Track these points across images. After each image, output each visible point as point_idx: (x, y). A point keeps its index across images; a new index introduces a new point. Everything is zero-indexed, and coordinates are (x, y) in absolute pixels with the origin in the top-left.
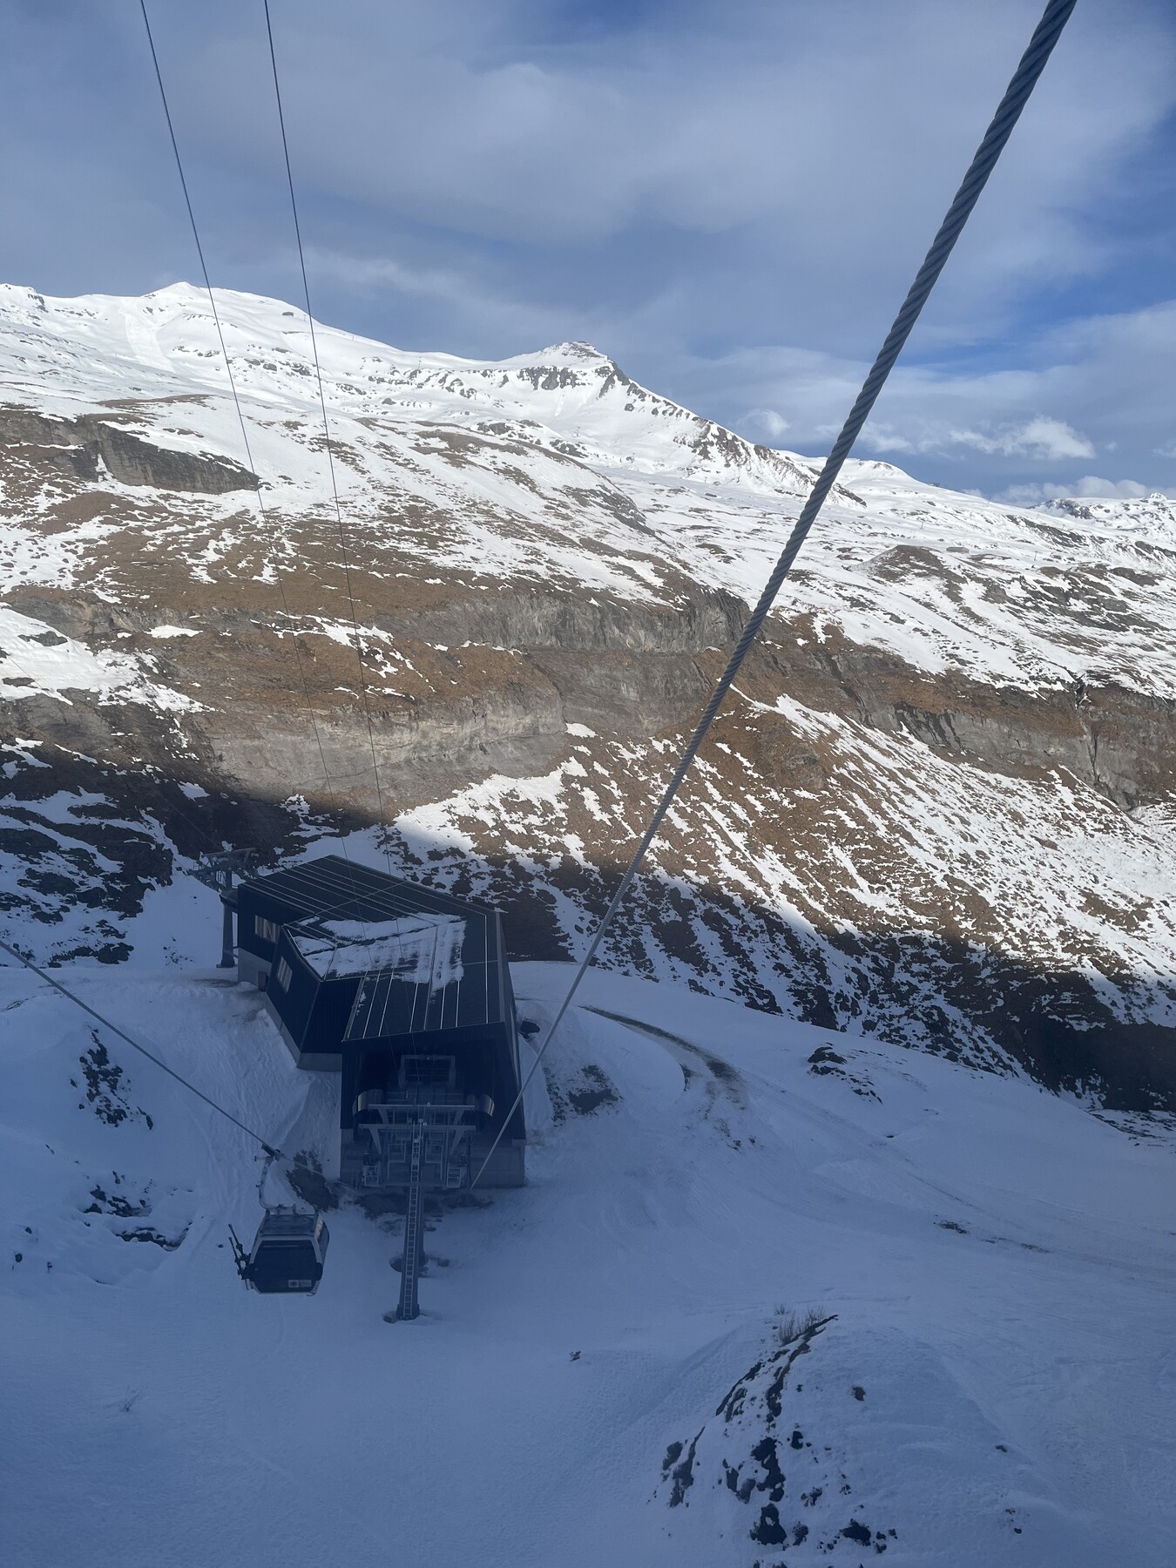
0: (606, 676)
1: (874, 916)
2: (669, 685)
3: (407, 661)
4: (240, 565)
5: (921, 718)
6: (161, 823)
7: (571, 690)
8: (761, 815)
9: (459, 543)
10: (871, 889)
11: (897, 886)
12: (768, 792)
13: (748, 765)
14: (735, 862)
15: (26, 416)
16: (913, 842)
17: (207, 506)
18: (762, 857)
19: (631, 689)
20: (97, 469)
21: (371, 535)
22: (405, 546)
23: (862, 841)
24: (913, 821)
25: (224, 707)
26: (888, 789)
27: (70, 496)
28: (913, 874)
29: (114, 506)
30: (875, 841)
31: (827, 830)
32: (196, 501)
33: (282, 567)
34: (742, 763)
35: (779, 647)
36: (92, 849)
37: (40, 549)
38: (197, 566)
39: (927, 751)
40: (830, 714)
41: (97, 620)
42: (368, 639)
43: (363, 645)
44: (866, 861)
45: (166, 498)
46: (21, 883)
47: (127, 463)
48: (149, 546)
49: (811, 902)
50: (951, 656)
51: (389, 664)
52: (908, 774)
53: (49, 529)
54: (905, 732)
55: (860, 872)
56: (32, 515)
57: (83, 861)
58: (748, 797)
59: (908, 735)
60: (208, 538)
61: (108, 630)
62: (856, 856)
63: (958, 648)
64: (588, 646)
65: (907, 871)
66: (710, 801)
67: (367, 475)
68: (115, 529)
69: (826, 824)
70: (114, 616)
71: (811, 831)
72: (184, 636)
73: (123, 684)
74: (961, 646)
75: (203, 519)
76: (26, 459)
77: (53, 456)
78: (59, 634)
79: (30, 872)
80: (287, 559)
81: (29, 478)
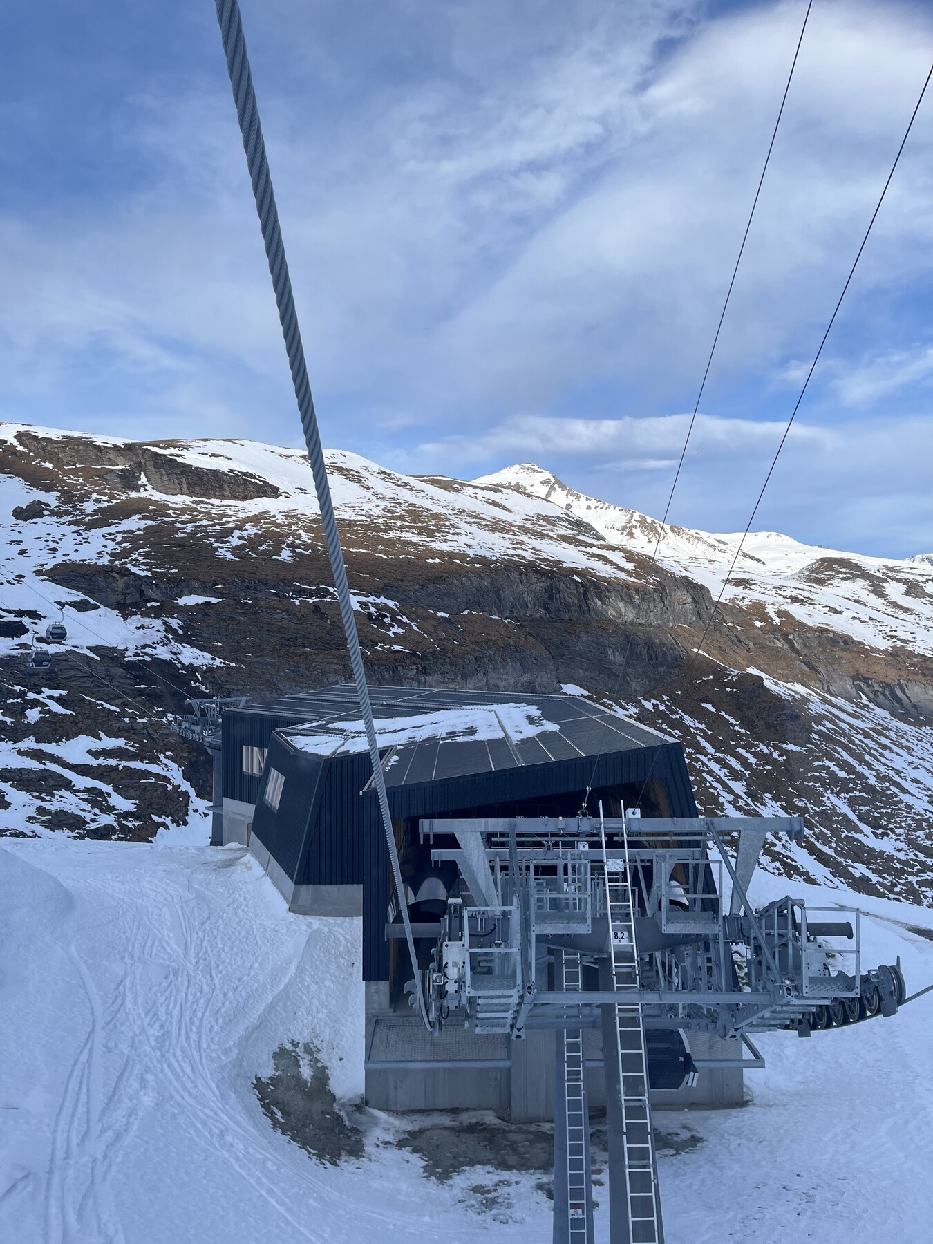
0: (594, 642)
1: (885, 859)
2: (651, 652)
3: (412, 624)
4: (261, 548)
5: (877, 687)
6: (179, 766)
7: (562, 656)
8: (754, 766)
9: (453, 534)
10: (876, 835)
11: (901, 831)
12: (757, 745)
13: (734, 722)
14: (740, 809)
15: (82, 444)
16: (904, 791)
17: (233, 509)
18: (764, 804)
19: (617, 654)
20: (140, 483)
21: (377, 528)
22: (406, 536)
23: (856, 790)
24: (898, 773)
25: (244, 662)
26: (866, 745)
27: (115, 501)
28: (913, 819)
29: (151, 507)
30: (869, 789)
31: (819, 779)
32: (223, 506)
33: (297, 550)
34: (728, 720)
35: (740, 628)
36: (107, 788)
37: (84, 538)
38: (222, 548)
39: (889, 716)
40: (796, 684)
41: (128, 591)
42: (376, 605)
43: (372, 610)
44: (864, 808)
45: (198, 503)
46: (30, 820)
47: (165, 478)
48: (179, 534)
49: (819, 846)
50: (892, 637)
51: (396, 626)
52: (879, 733)
53: (92, 525)
54: (864, 700)
55: (860, 817)
56: (79, 516)
57: (97, 799)
58: (739, 750)
59: (868, 703)
60: (233, 529)
61: (139, 600)
62: (853, 803)
63: (895, 631)
64: (575, 615)
65: (908, 817)
66: (706, 754)
67: (372, 490)
68: (150, 523)
69: (817, 774)
70: (144, 588)
71: (805, 780)
72: (208, 603)
73: (149, 642)
74: (897, 629)
75: (229, 516)
76: (80, 477)
77: (101, 474)
78: (92, 602)
79: (41, 810)
80: (303, 545)
81: (80, 490)
